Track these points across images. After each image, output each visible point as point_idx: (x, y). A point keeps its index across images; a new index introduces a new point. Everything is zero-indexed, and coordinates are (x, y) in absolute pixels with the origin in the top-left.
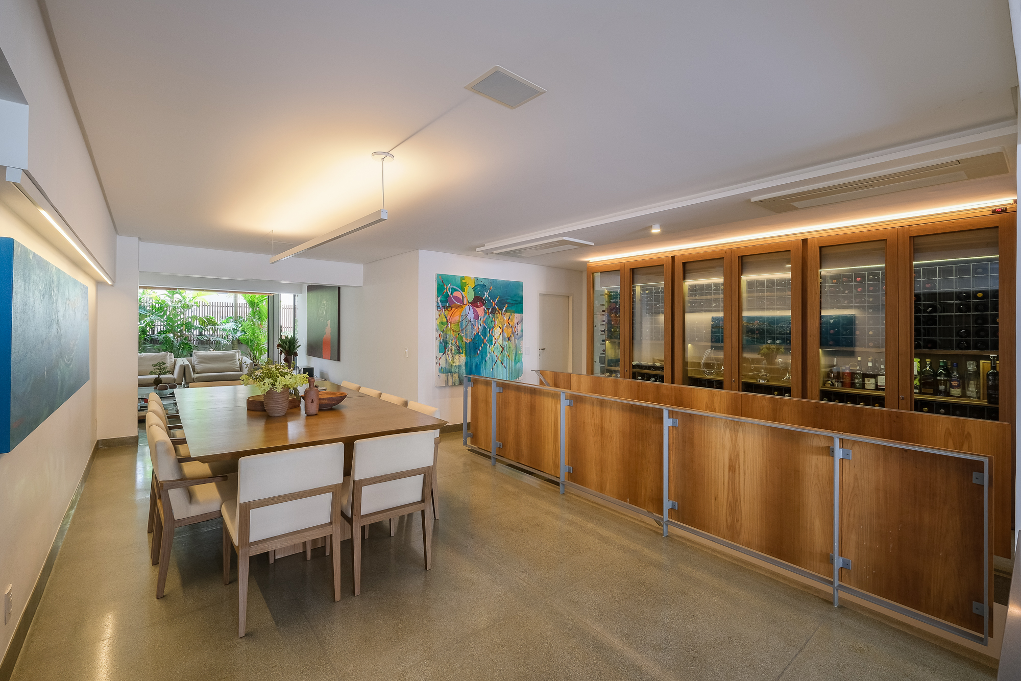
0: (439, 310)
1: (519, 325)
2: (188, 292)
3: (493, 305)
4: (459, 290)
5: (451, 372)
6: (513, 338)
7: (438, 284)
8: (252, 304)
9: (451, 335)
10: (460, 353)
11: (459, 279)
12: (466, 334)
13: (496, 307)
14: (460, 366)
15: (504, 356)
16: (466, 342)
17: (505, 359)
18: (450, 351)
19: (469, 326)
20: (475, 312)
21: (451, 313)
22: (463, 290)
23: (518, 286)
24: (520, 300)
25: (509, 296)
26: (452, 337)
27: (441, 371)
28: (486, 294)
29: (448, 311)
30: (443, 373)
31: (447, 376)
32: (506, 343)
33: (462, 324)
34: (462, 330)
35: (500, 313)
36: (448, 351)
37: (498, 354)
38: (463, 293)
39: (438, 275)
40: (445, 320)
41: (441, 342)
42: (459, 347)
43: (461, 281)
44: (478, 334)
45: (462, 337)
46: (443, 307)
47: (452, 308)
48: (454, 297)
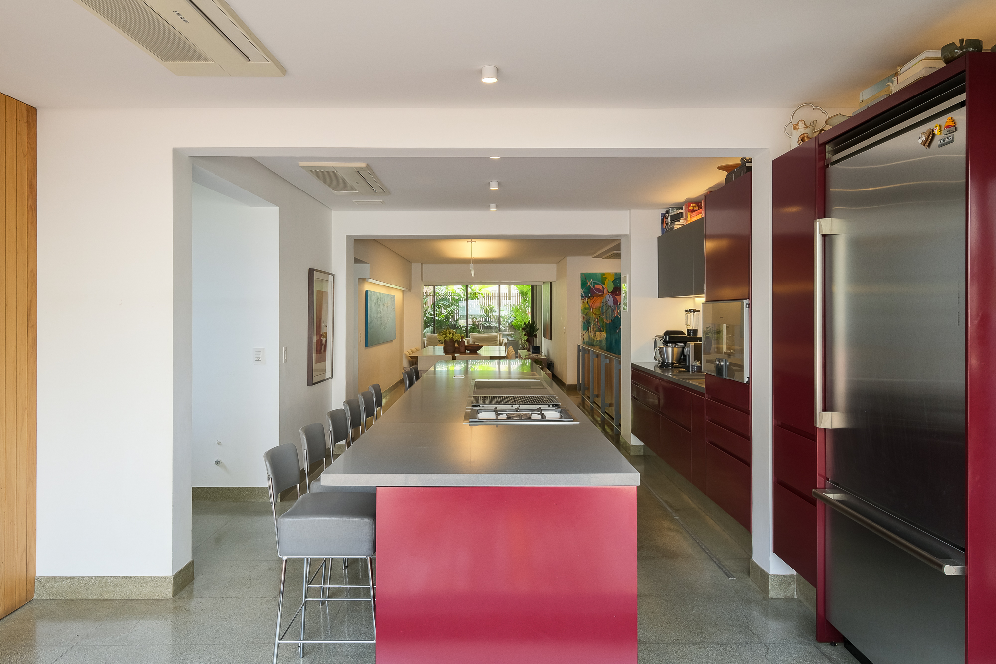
0: (583, 299)
2: (476, 286)
4: (600, 283)
5: (593, 345)
7: (582, 281)
8: (523, 294)
9: (593, 317)
10: (601, 331)
11: (600, 275)
12: (606, 316)
14: (600, 341)
18: (592, 329)
19: (609, 311)
20: (614, 299)
21: (592, 301)
22: (604, 283)
26: (593, 319)
27: (583, 343)
29: (590, 300)
30: (586, 345)
33: (602, 309)
34: (603, 314)
36: (590, 329)
38: (604, 286)
39: (582, 274)
40: (587, 306)
41: (584, 323)
42: (600, 326)
43: (601, 276)
44: (617, 316)
45: (602, 319)
46: (586, 297)
47: (593, 297)
48: (595, 289)
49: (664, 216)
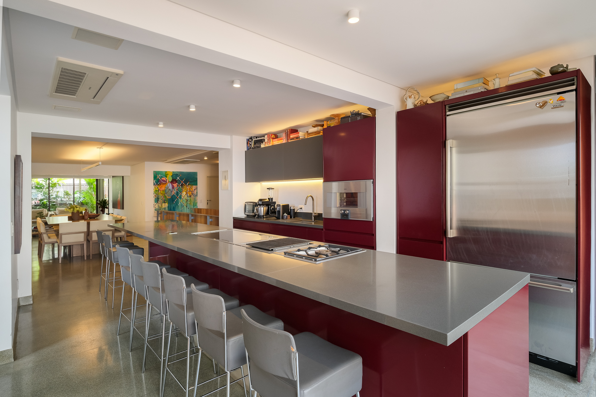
0: (155, 185)
1: (196, 190)
4: (164, 177)
6: (192, 196)
7: (154, 175)
8: (89, 184)
9: (160, 195)
10: (165, 203)
12: (168, 195)
13: (183, 183)
14: (165, 208)
15: (188, 204)
16: (168, 198)
17: (188, 205)
18: (160, 202)
19: (170, 192)
20: (173, 186)
21: (160, 186)
23: (195, 174)
24: (196, 180)
25: (190, 178)
26: (161, 196)
27: (155, 210)
28: (178, 178)
30: (157, 211)
31: (159, 213)
32: (189, 198)
33: (166, 191)
34: (166, 193)
35: (185, 186)
37: (185, 203)
38: (166, 178)
39: (154, 172)
40: (157, 189)
41: (155, 199)
42: (164, 200)
43: (165, 173)
44: (174, 195)
45: (166, 196)
46: (157, 184)
47: (161, 184)
48: (162, 180)
49: (248, 140)
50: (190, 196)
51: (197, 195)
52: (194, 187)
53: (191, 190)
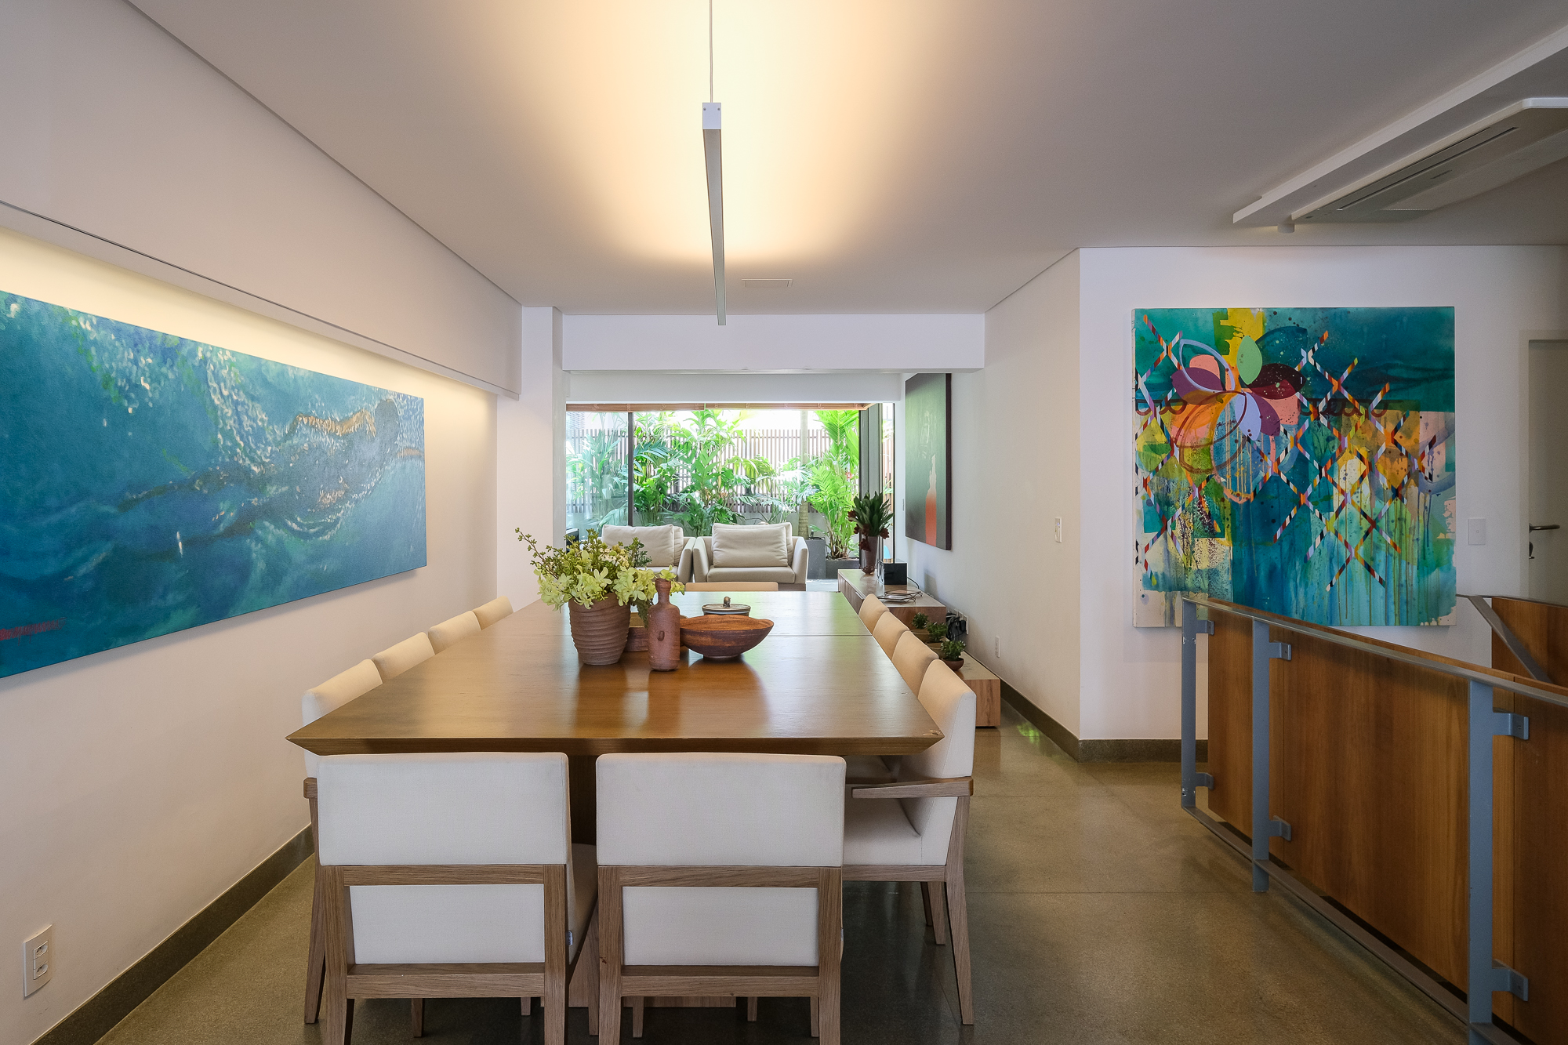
0: (1143, 410)
1: (1440, 448)
3: (1335, 389)
4: (1209, 349)
5: (1183, 589)
6: (1413, 490)
7: (1140, 339)
8: (835, 431)
9: (1181, 480)
10: (1212, 534)
11: (1210, 319)
12: (1234, 479)
13: (1346, 394)
14: (1212, 573)
15: (1377, 548)
16: (1233, 504)
17: (1381, 557)
18: (1178, 527)
19: (1247, 455)
20: (1266, 411)
21: (1181, 418)
22: (1224, 349)
23: (1437, 321)
24: (1440, 365)
25: (1396, 355)
26: (1185, 487)
27: (1149, 582)
28: (1308, 357)
29: (1174, 412)
30: (1157, 588)
31: (1171, 602)
32: (1386, 507)
33: (1219, 451)
34: (1221, 467)
35: (1362, 410)
36: (1174, 527)
37: (1355, 539)
38: (1224, 359)
39: (1140, 314)
40: (1161, 439)
41: (1149, 503)
42: (1209, 516)
43: (1216, 322)
44: (1276, 478)
45: (1219, 488)
46: (1157, 402)
47: (1185, 404)
48: (1189, 370)
50: (1397, 493)
51: (1450, 484)
52: (1426, 424)
53: (1406, 445)
